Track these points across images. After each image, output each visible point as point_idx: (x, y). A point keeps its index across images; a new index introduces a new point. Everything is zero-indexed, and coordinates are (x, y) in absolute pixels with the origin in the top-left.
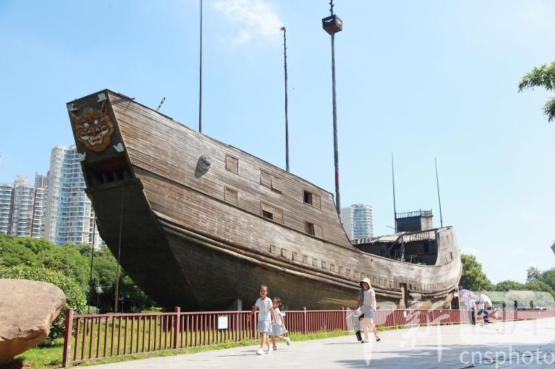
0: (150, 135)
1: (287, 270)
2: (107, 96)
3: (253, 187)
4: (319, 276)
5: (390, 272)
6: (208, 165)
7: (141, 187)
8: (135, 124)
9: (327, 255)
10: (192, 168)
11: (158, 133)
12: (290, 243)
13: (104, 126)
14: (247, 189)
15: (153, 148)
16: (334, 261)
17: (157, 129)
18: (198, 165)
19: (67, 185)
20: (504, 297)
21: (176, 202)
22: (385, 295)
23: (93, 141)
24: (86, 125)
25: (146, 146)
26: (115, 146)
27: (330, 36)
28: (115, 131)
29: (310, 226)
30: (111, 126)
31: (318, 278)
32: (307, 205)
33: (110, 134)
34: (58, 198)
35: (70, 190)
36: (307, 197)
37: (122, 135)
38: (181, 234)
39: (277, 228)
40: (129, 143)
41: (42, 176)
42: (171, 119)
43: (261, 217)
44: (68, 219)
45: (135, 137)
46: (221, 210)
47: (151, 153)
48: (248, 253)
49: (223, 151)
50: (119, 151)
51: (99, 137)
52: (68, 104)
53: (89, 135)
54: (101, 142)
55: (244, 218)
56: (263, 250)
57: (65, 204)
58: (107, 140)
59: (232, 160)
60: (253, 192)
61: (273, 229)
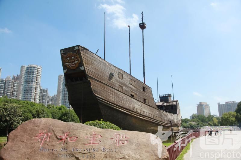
0: (93, 63)
1: (139, 117)
2: (79, 47)
3: (127, 85)
4: (148, 119)
5: (167, 117)
6: (113, 76)
7: (90, 84)
8: (89, 59)
9: (150, 111)
10: (108, 77)
11: (96, 63)
12: (139, 107)
13: (76, 59)
14: (126, 86)
15: (94, 69)
16: (152, 113)
17: (96, 61)
18: (110, 76)
19: (26, 80)
20: (187, 124)
21: (102, 90)
22: (166, 125)
23: (71, 65)
24: (68, 59)
25: (92, 68)
26: (80, 68)
27: (142, 30)
28: (81, 61)
29: (145, 100)
30: (80, 59)
31: (148, 120)
32: (144, 92)
33: (79, 63)
34: (23, 85)
35: (27, 82)
36: (144, 89)
37: (84, 63)
38: (104, 103)
39: (135, 101)
40: (86, 66)
41: (15, 76)
42: (101, 58)
43: (130, 97)
44: (26, 93)
45: (88, 64)
46: (118, 94)
47: (94, 71)
48: (127, 110)
49: (118, 71)
50: (82, 69)
51: (74, 63)
52: (61, 50)
53: (69, 62)
54: (74, 65)
55: (125, 97)
56: (131, 109)
57: (25, 87)
58: (77, 65)
59: (121, 74)
60: (128, 87)
61: (134, 101)
